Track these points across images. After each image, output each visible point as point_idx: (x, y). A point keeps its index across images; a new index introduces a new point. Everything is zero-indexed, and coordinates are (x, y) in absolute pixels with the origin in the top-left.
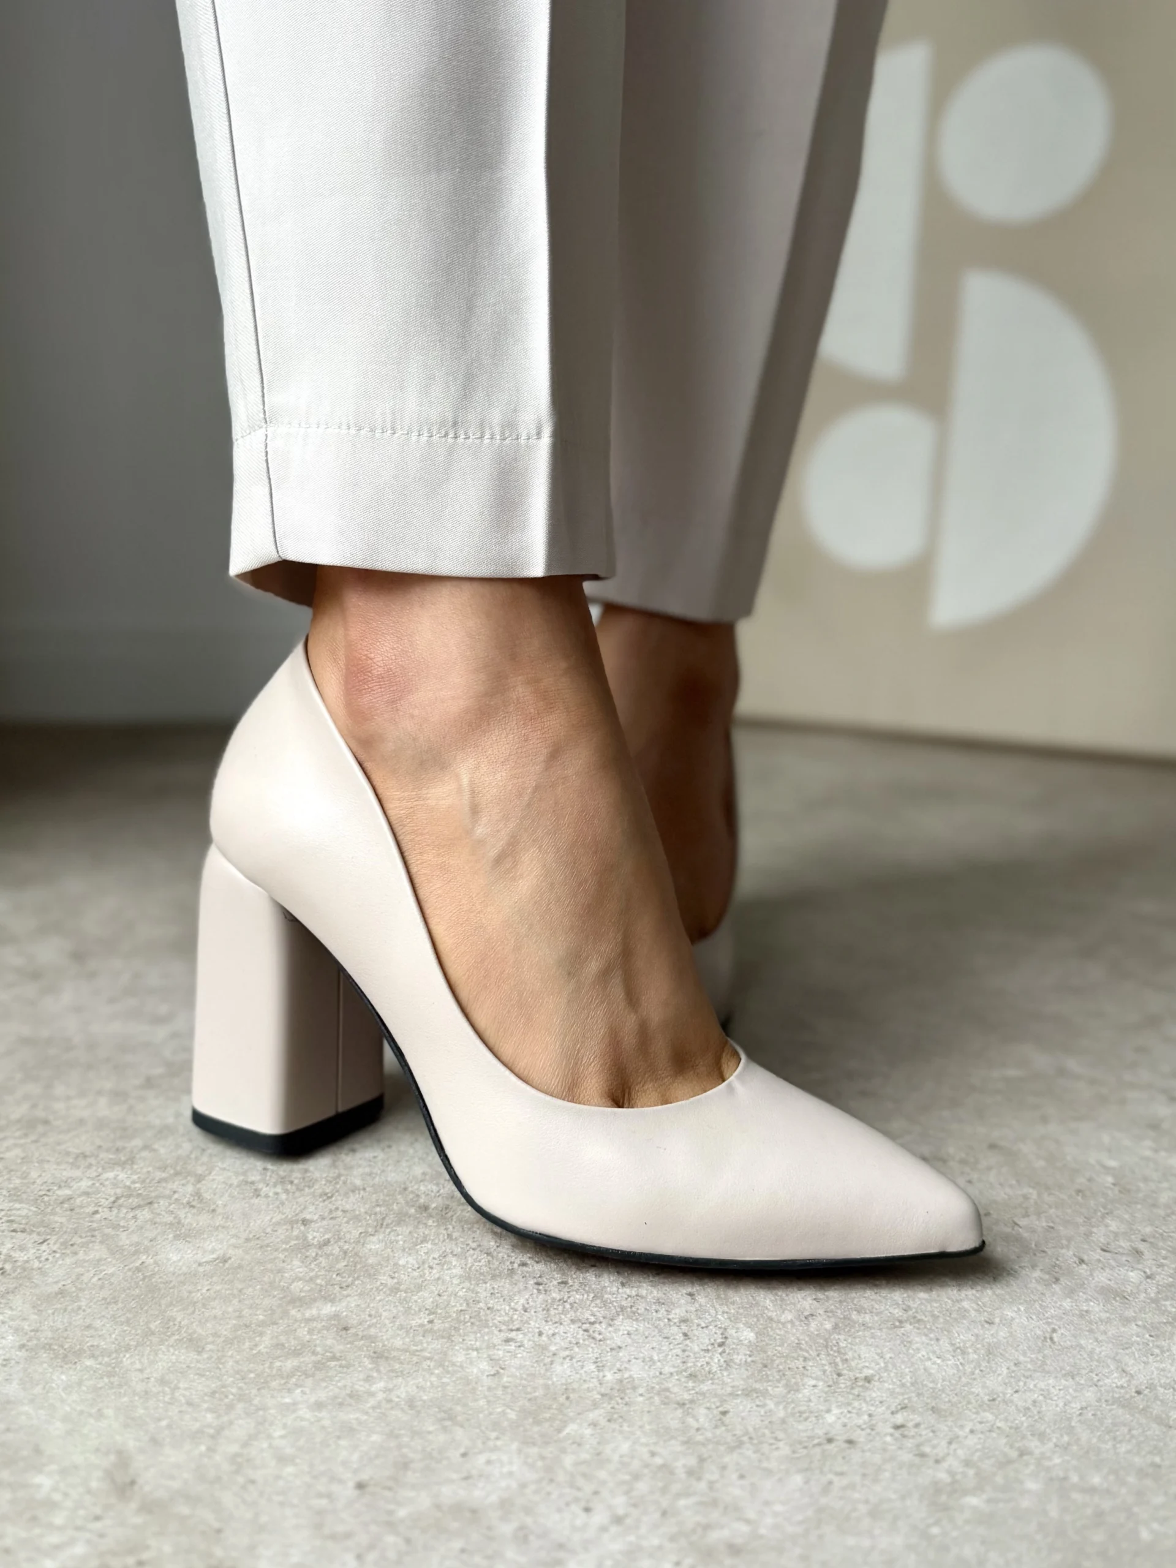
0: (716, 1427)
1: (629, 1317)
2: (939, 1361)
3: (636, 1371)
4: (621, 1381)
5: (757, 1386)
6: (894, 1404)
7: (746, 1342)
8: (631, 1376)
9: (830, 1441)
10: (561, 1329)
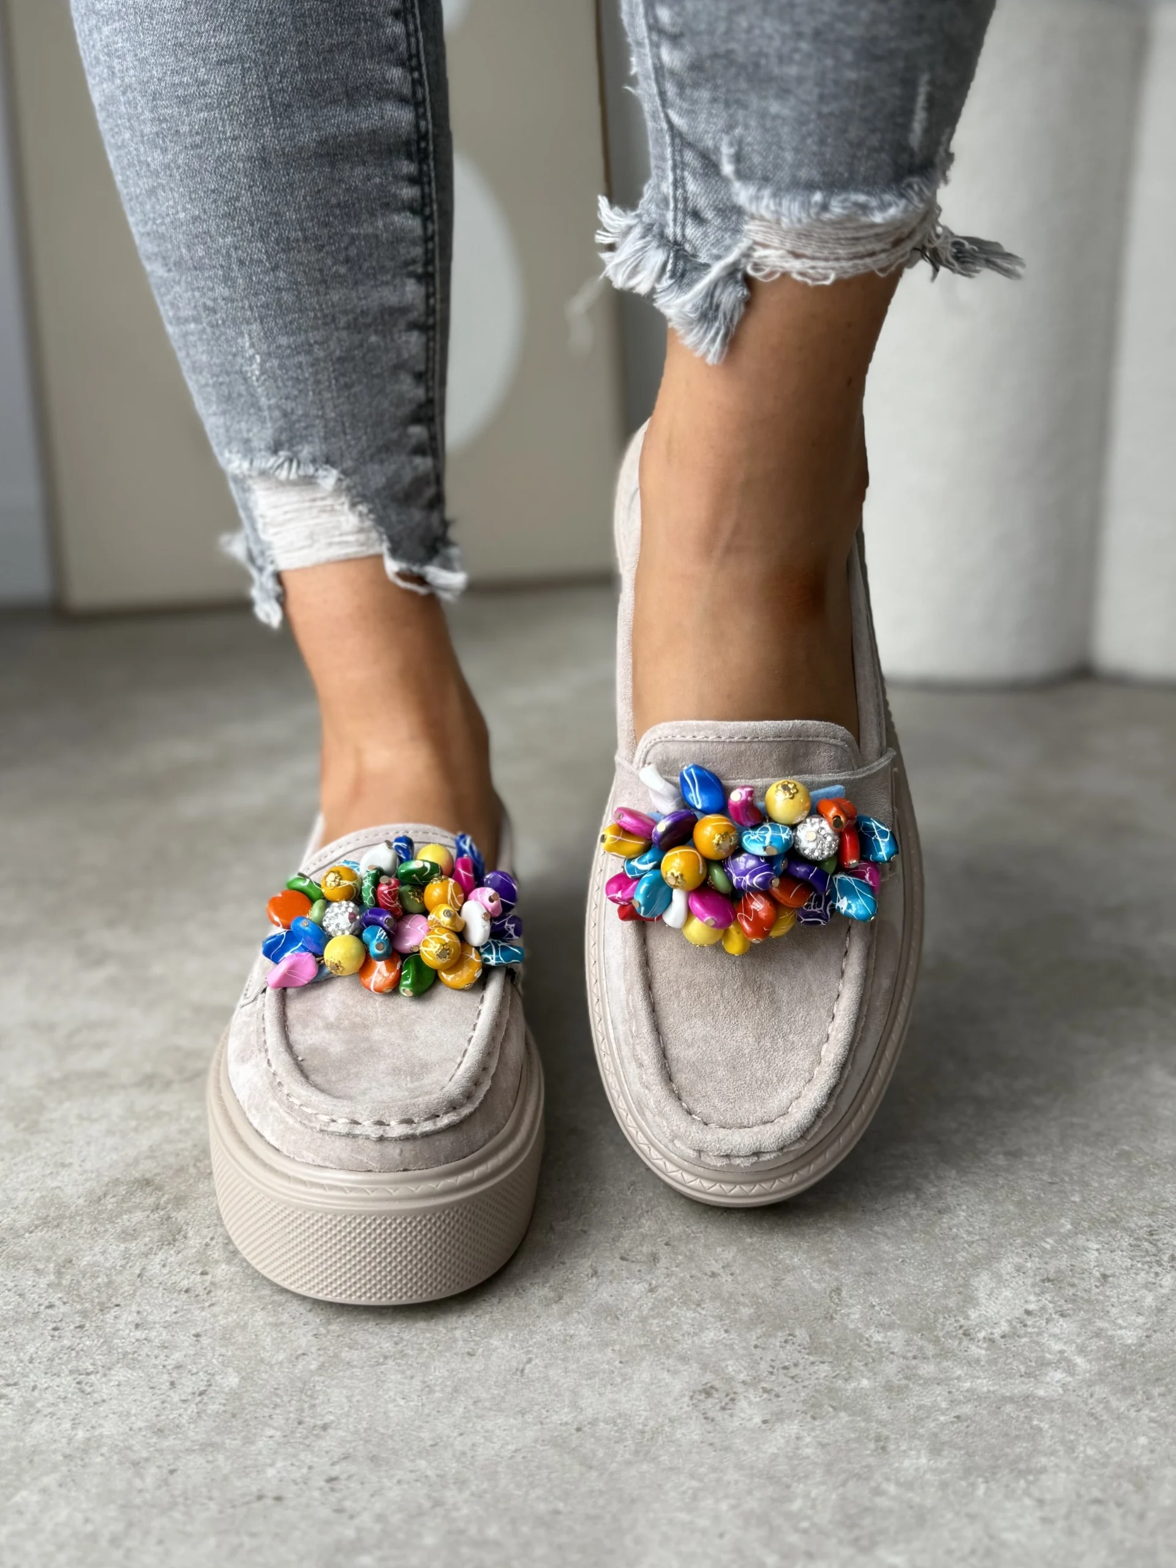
0: (159, 1487)
1: (128, 1366)
2: (402, 1402)
3: (110, 1428)
4: (89, 1439)
5: (217, 1439)
6: (338, 1452)
7: (227, 1390)
8: (101, 1435)
9: (260, 1498)
10: (58, 1380)
